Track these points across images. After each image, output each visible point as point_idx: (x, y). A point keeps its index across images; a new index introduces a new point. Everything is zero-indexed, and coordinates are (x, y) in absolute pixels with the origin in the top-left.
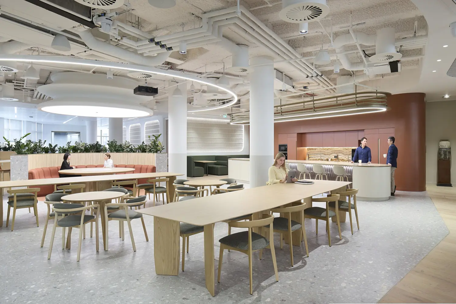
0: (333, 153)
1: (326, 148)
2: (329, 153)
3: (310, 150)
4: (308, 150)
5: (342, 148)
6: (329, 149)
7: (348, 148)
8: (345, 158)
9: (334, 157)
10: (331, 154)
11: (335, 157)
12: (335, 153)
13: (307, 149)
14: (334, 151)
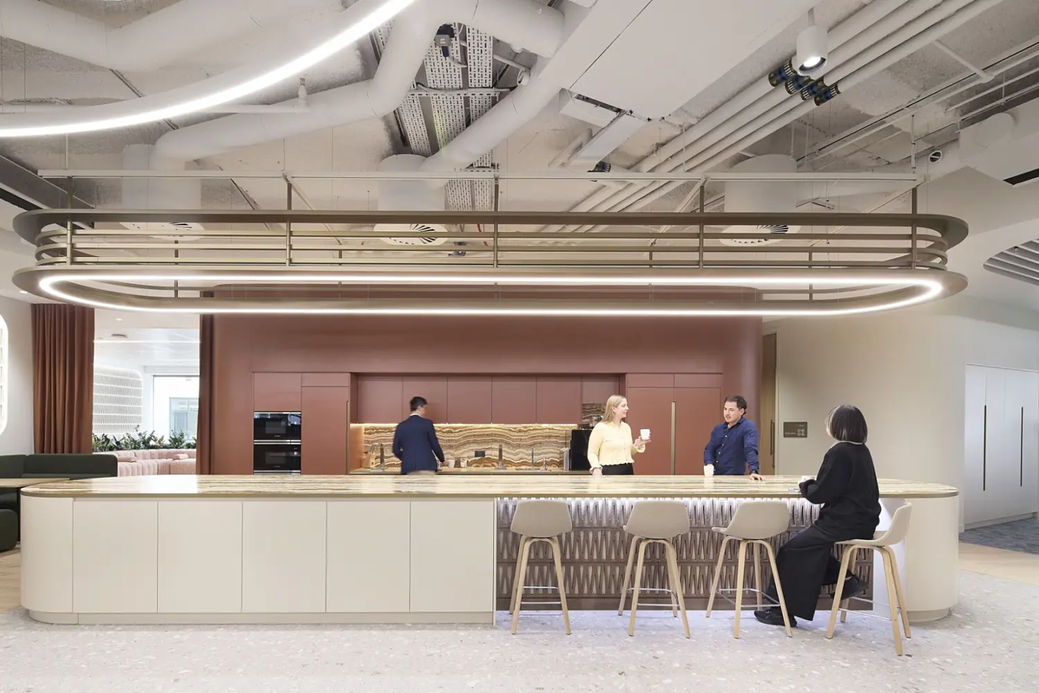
0: (468, 443)
1: (444, 428)
2: (456, 441)
3: (377, 432)
4: (370, 434)
5: (502, 426)
6: (455, 429)
7: (526, 427)
8: (515, 458)
9: (473, 454)
10: (464, 444)
11: (477, 454)
12: (475, 442)
13: (366, 430)
14: (474, 436)
